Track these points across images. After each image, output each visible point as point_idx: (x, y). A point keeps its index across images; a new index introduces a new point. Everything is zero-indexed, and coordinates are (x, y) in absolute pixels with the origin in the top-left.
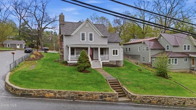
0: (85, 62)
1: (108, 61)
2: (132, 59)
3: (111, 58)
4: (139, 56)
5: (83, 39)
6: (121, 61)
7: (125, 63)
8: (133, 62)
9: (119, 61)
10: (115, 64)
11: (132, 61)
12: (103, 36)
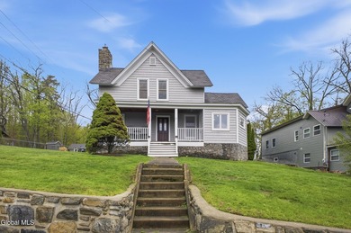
1: (202, 144)
3: (208, 135)
4: (297, 152)
9: (230, 146)
10: (220, 152)
12: (192, 85)
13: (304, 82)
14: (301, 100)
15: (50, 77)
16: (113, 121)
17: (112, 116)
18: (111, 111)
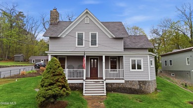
0: (51, 84)
1: (123, 81)
2: (176, 77)
3: (127, 75)
4: (189, 72)
5: (80, 43)
6: (149, 82)
7: (161, 85)
8: (177, 82)
9: (144, 83)
10: (137, 87)
11: (176, 80)
12: (114, 37)
13: (186, 15)
14: (185, 27)
15: (20, 12)
16: (57, 81)
17: (57, 78)
18: (56, 73)
